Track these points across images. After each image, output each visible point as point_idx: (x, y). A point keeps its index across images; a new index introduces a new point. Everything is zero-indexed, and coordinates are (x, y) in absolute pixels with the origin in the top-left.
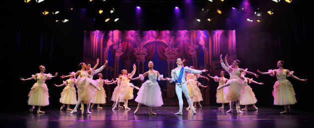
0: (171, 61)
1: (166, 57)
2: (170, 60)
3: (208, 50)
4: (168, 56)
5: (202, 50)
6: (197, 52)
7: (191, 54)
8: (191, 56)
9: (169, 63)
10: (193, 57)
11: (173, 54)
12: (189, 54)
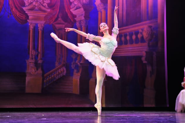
0: (37, 25)
1: (26, 15)
2: (34, 22)
3: (106, 9)
4: (31, 14)
5: (95, 8)
6: (85, 10)
7: (74, 12)
8: (74, 16)
9: (31, 27)
10: (77, 19)
11: (40, 10)
12: (71, 13)
